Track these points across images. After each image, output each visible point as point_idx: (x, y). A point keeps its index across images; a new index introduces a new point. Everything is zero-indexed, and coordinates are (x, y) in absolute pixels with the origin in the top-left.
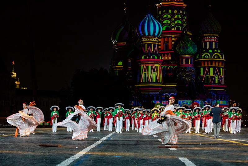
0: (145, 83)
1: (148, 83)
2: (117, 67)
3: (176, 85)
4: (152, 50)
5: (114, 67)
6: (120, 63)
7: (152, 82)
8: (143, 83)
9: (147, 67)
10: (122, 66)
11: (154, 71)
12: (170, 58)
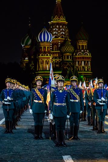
0: (42, 71)
1: (44, 71)
2: (25, 61)
3: (61, 72)
4: (46, 50)
5: (23, 61)
6: (27, 58)
7: (46, 70)
8: (41, 71)
9: (43, 61)
10: (28, 61)
11: (48, 63)
12: (57, 55)
